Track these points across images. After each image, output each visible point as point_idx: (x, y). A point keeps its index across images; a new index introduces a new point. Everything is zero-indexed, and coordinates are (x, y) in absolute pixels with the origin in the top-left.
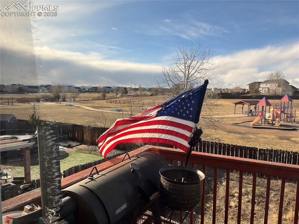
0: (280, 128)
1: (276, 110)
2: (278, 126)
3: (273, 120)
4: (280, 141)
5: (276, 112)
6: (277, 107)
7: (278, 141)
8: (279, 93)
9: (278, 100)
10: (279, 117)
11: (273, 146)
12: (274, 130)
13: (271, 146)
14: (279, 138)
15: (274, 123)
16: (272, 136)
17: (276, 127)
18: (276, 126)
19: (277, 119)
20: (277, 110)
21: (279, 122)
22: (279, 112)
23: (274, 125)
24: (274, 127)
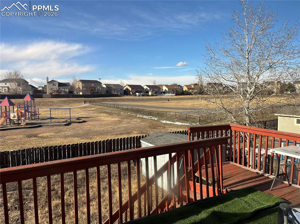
0: (26, 127)
1: (19, 109)
2: (24, 125)
3: (19, 119)
4: (28, 139)
5: (20, 111)
6: (21, 107)
7: (27, 139)
8: (20, 92)
9: (20, 99)
10: (24, 116)
11: (23, 146)
12: (21, 130)
13: (21, 146)
14: (27, 137)
15: (19, 122)
16: (20, 136)
17: (23, 127)
18: (23, 125)
19: (23, 118)
20: (21, 109)
21: (24, 121)
22: (23, 112)
23: (20, 125)
24: (21, 127)
